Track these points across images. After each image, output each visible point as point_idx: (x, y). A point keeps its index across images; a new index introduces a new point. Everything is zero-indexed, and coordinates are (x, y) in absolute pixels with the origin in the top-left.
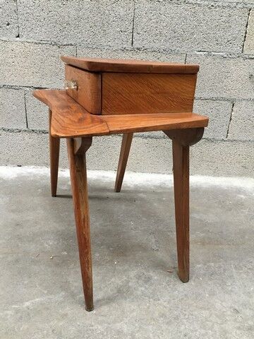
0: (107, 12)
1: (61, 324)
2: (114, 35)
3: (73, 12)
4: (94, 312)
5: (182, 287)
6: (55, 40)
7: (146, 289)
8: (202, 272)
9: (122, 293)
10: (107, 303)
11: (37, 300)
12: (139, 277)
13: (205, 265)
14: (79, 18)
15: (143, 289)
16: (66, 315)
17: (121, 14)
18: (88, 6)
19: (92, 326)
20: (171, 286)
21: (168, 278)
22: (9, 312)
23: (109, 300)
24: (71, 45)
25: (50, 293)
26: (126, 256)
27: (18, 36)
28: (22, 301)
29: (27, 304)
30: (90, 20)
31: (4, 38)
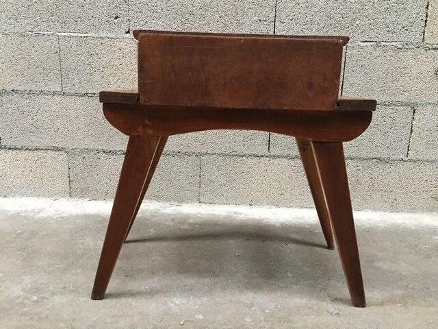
2: (250, 25)
14: (205, 7)
27: (129, 32)
30: (220, 8)
31: (111, 35)
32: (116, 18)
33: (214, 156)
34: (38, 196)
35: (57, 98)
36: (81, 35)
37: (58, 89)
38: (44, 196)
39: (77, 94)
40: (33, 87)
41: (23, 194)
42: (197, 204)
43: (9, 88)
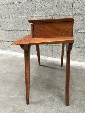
0: (63, 2)
1: (17, 105)
2: (65, 10)
3: (52, 5)
4: (28, 105)
5: (65, 107)
6: (46, 15)
7: (50, 103)
8: (77, 104)
9: (41, 102)
10: (34, 104)
11: (16, 96)
12: (50, 98)
13: (80, 101)
14: (53, 6)
15: (49, 103)
16: (20, 103)
17: (68, 2)
18: (57, 1)
19: (25, 110)
20: (60, 105)
21: (61, 102)
22: (7, 97)
23: (35, 103)
24: (51, 16)
25: (20, 95)
26: (50, 89)
27: (36, 15)
28: (11, 95)
29: (12, 96)
30: (57, 6)
31: (32, 16)
32: (33, 11)
33: (56, 46)
34: (20, 52)
35: (23, 31)
36: (26, 16)
37: (23, 29)
38: (21, 52)
39: (26, 30)
40: (18, 29)
41: (18, 52)
42: (52, 57)
43: (14, 29)
